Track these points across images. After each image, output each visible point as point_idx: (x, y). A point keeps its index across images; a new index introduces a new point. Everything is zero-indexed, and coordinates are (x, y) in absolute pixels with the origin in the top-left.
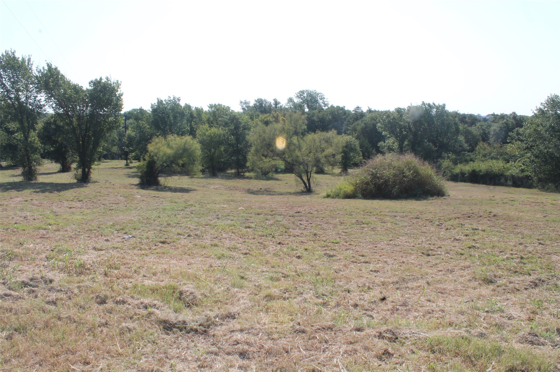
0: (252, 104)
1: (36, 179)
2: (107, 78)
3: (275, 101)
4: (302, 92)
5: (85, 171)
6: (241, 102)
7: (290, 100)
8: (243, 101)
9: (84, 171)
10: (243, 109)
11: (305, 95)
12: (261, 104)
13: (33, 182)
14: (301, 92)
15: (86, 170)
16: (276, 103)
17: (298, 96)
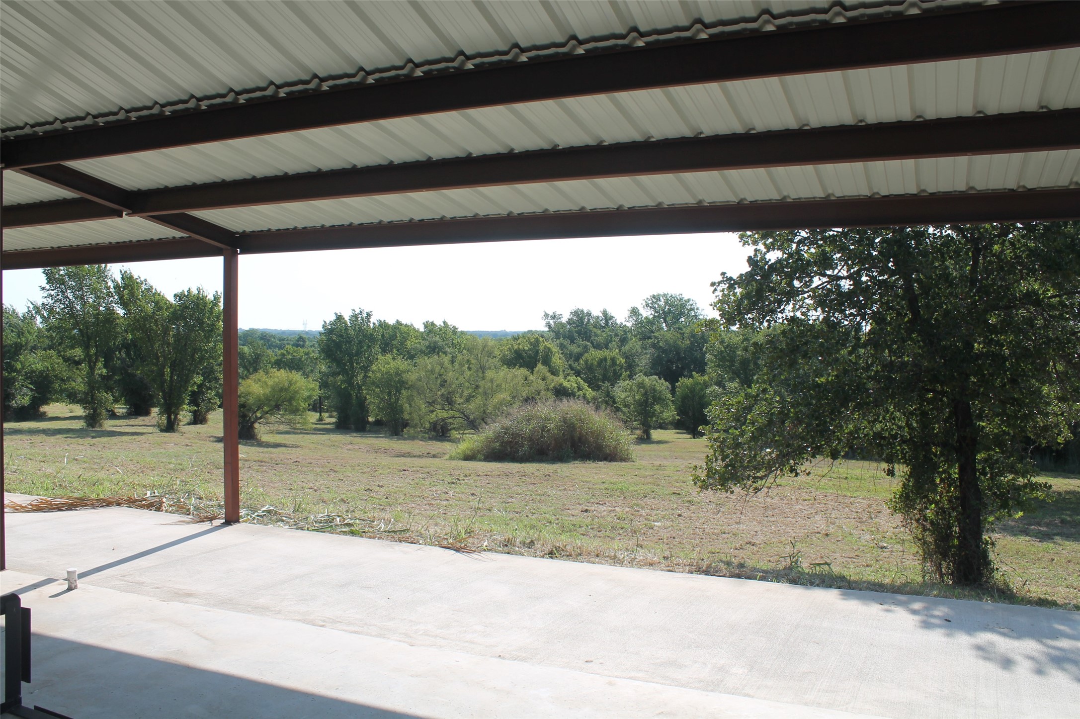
0: (564, 320)
1: (101, 425)
2: (199, 290)
3: (605, 313)
4: (656, 298)
5: (171, 418)
6: (546, 315)
7: (634, 312)
8: (551, 314)
9: (169, 418)
10: (549, 325)
11: (662, 303)
12: (581, 319)
13: (96, 429)
14: (654, 297)
15: (173, 417)
16: (607, 317)
17: (647, 305)
